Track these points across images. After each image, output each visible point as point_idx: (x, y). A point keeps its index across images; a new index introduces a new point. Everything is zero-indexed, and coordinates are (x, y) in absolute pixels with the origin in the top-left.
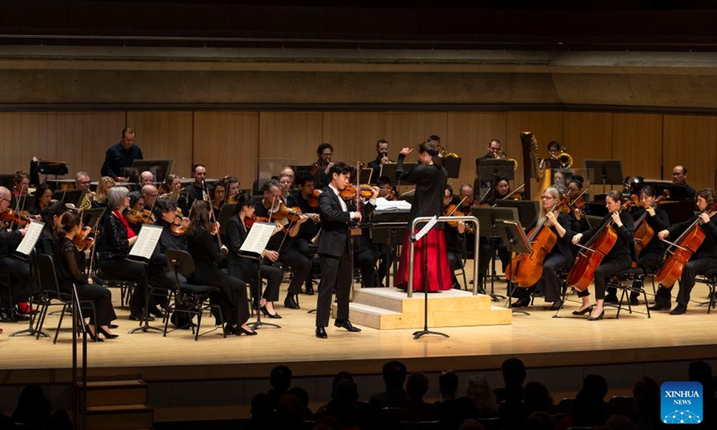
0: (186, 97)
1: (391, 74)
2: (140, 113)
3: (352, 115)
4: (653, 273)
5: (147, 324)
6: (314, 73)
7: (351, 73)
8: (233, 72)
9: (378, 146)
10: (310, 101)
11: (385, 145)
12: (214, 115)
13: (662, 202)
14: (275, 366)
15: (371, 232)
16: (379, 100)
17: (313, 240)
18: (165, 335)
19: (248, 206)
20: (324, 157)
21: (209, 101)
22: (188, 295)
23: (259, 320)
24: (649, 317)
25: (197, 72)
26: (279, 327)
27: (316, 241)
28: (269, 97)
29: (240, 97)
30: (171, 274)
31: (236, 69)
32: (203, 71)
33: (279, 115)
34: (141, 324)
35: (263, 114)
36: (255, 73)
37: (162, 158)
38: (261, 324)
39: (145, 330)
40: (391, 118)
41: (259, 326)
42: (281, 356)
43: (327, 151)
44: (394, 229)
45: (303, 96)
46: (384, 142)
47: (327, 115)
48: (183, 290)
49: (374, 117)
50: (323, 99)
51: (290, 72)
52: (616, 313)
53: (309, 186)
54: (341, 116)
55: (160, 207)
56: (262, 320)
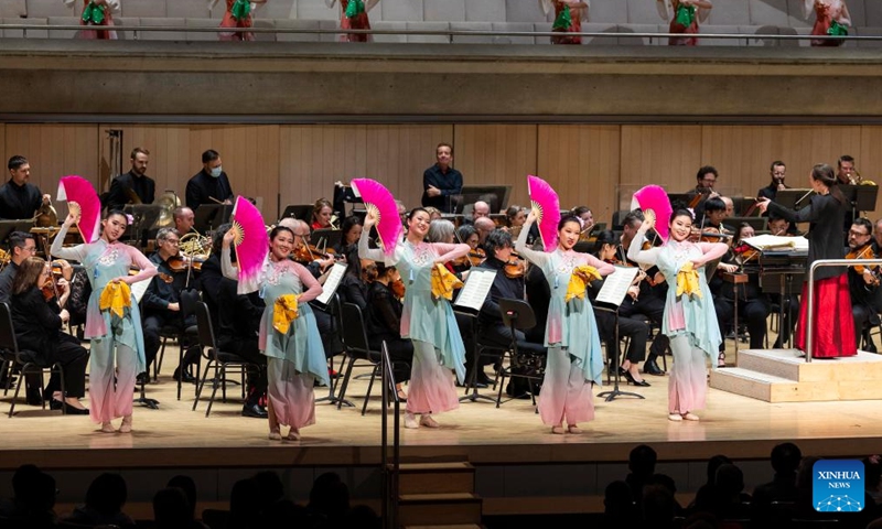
0: (529, 106)
1: (789, 78)
2: (471, 127)
3: (739, 131)
5: (475, 391)
6: (692, 77)
7: (737, 77)
8: (589, 76)
9: (772, 169)
10: (685, 112)
11: (781, 168)
12: (563, 130)
14: (635, 447)
15: (760, 279)
16: (773, 111)
18: (498, 406)
19: (611, 245)
20: (705, 183)
21: (559, 112)
22: (528, 357)
23: (616, 388)
25: (542, 75)
26: (642, 398)
28: (633, 106)
29: (596, 107)
30: (507, 329)
31: (592, 71)
32: (551, 74)
33: (646, 129)
34: (467, 392)
35: (625, 129)
36: (616, 76)
37: (498, 184)
38: (620, 393)
39: (473, 399)
40: (788, 133)
41: (617, 396)
42: (643, 434)
43: (710, 176)
44: (789, 275)
45: (676, 106)
46: (780, 164)
47: (707, 129)
48: (521, 350)
49: (767, 131)
50: (703, 109)
51: (660, 76)
54: (725, 131)
55: (493, 242)
56: (621, 389)
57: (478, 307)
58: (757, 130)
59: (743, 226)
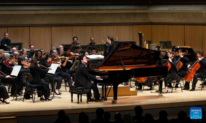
0: (27, 23)
1: (95, 14)
2: (12, 28)
3: (82, 28)
4: (183, 77)
5: (16, 98)
6: (70, 14)
7: (81, 14)
8: (43, 14)
10: (68, 23)
12: (36, 28)
13: (185, 54)
14: (59, 111)
15: (90, 66)
16: (91, 22)
17: (71, 69)
18: (23, 101)
19: (50, 58)
21: (35, 24)
22: (31, 88)
23: (54, 96)
24: (182, 92)
25: (31, 14)
26: (60, 98)
27: (72, 69)
28: (55, 22)
29: (45, 22)
30: (25, 81)
31: (44, 13)
32: (33, 14)
33: (58, 28)
34: (13, 98)
35: (53, 28)
36: (50, 14)
37: (20, 42)
38: (54, 97)
39: (16, 100)
40: (95, 28)
41: (54, 98)
42: (61, 107)
44: (98, 65)
45: (66, 21)
47: (74, 27)
48: (29, 86)
49: (90, 28)
50: (73, 22)
51: (61, 14)
52: (171, 91)
53: (69, 51)
54: (78, 28)
56: (55, 96)
57: (16, 75)
58: (87, 27)
59: (85, 52)
